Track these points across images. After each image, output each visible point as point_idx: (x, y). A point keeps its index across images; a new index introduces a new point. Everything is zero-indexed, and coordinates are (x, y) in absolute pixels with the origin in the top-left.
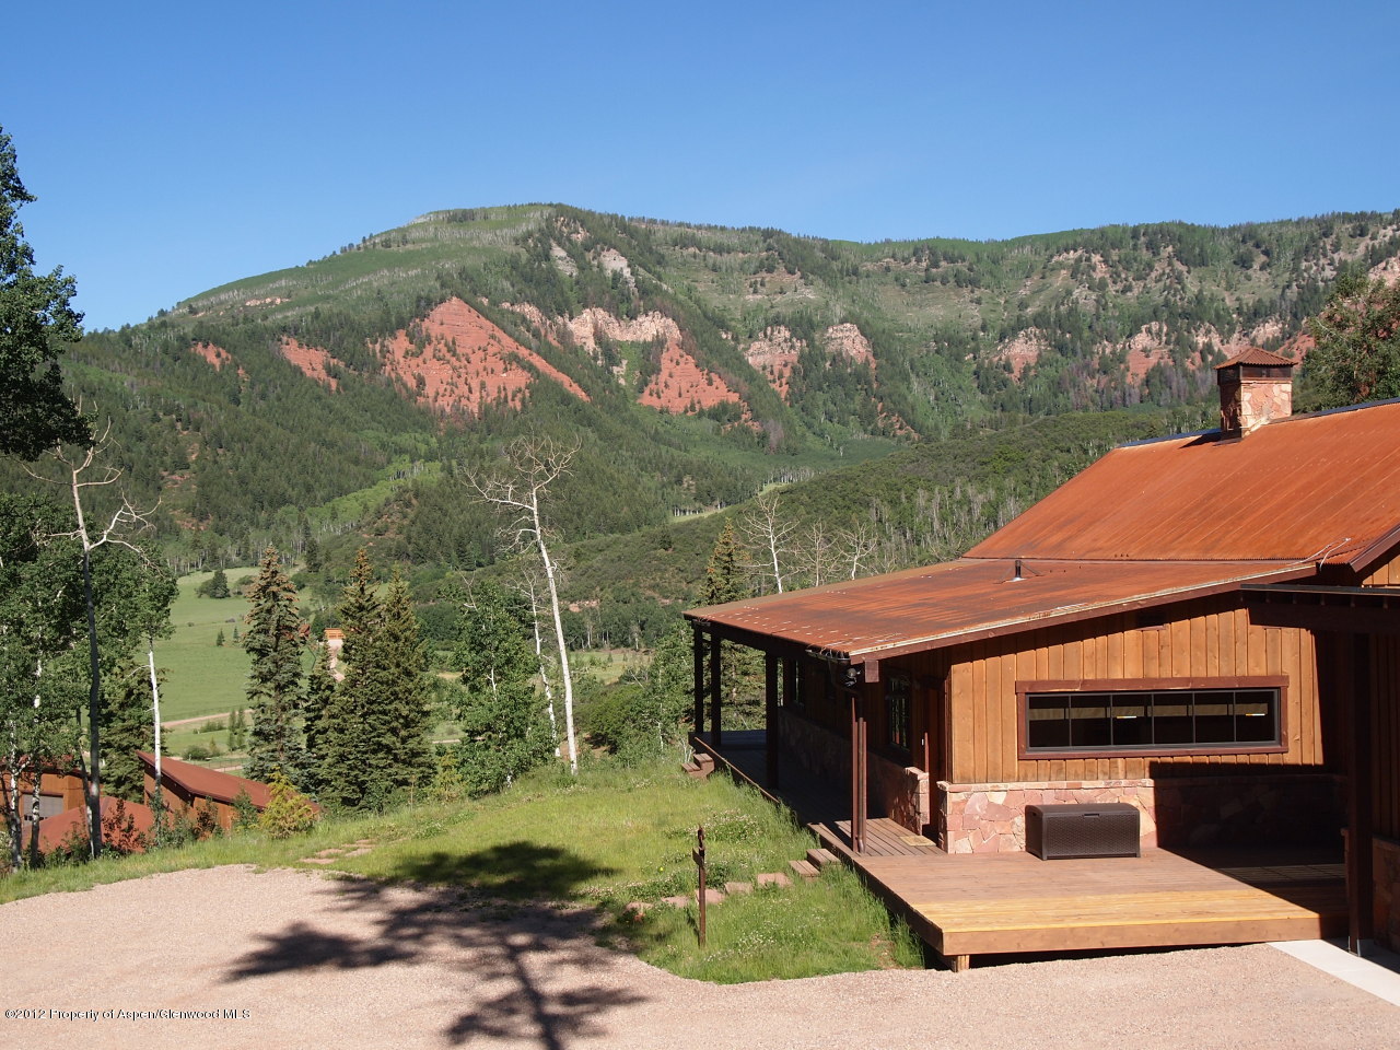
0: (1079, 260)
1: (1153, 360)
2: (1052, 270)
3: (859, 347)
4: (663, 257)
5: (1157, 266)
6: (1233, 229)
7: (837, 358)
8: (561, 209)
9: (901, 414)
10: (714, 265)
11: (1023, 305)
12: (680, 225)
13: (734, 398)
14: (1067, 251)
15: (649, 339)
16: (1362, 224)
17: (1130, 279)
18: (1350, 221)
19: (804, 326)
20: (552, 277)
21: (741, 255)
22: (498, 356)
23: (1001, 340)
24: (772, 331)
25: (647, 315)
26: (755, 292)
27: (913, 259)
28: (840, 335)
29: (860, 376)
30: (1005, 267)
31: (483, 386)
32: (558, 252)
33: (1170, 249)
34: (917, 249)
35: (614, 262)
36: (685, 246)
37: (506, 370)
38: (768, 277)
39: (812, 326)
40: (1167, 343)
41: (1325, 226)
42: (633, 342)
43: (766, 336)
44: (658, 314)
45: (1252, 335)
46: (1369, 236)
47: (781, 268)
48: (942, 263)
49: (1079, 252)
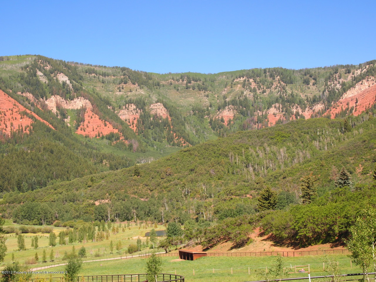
0: (245, 81)
1: (278, 118)
2: (235, 84)
3: (164, 112)
4: (82, 77)
5: (274, 83)
6: (300, 71)
7: (155, 116)
8: (40, 57)
9: (184, 137)
10: (103, 80)
11: (225, 97)
12: (88, 65)
13: (116, 131)
14: (240, 77)
15: (79, 108)
16: (348, 69)
17: (265, 88)
18: (344, 68)
19: (141, 104)
20: (38, 83)
21: (113, 77)
22: (18, 112)
23: (219, 109)
24: (129, 106)
25: (78, 99)
26: (120, 91)
27: (181, 80)
28: (155, 107)
29: (165, 123)
30: (216, 84)
31: (12, 125)
32: (39, 73)
33: (278, 77)
34: (182, 77)
35: (62, 78)
36: (90, 73)
37: (22, 118)
38: (125, 86)
39: (144, 104)
40: (282, 111)
41: (336, 70)
42: (72, 109)
43: (126, 108)
44: (82, 98)
45: (313, 109)
46: (352, 73)
47: (130, 82)
48: (192, 82)
49: (245, 78)
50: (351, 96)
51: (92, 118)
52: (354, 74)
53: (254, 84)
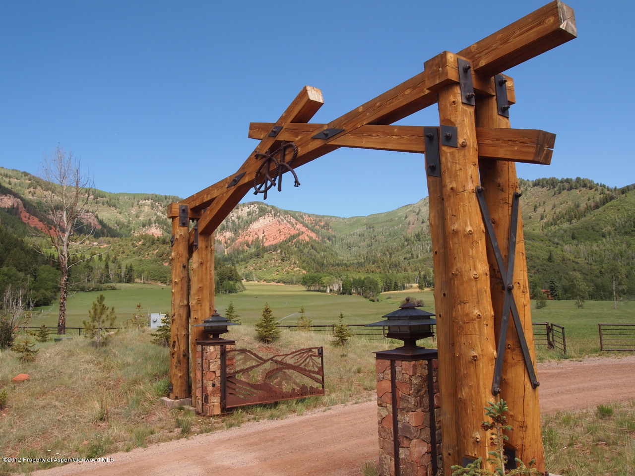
0: (151, 203)
2: (142, 206)
3: (96, 222)
7: (90, 226)
14: (145, 200)
21: (17, 180)
25: (6, 196)
26: (33, 196)
28: (86, 217)
30: (122, 202)
34: (87, 191)
45: (224, 235)
47: (39, 188)
48: (99, 197)
49: (150, 201)
50: (256, 227)
52: (242, 210)
53: (160, 208)
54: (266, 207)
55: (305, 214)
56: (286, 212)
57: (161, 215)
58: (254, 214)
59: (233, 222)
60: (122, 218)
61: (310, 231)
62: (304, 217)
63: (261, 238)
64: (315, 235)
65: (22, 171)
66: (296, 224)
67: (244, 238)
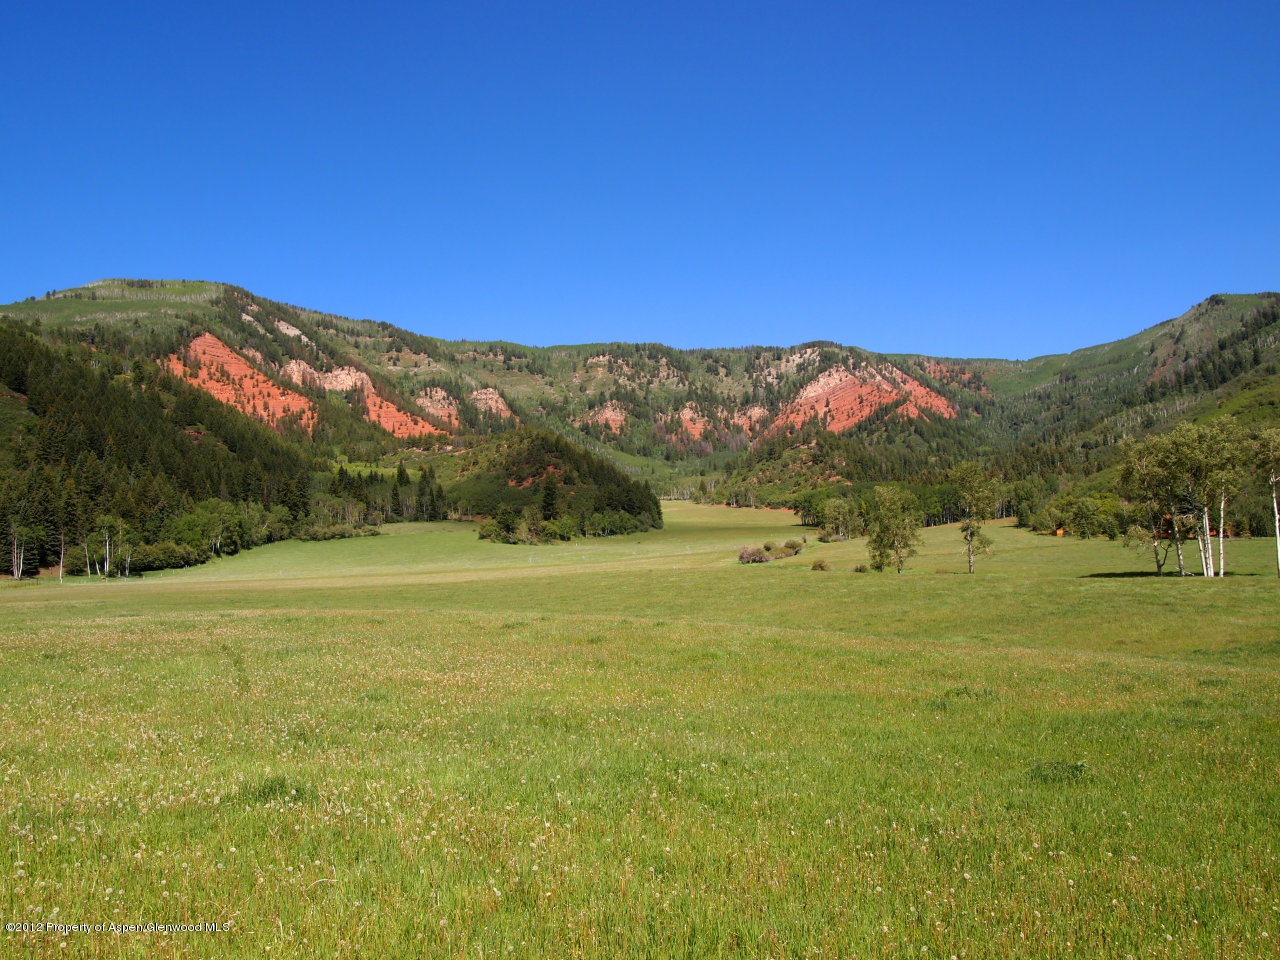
0: (610, 361)
1: (700, 426)
2: (591, 367)
3: (502, 407)
5: (662, 370)
6: (692, 352)
7: (489, 413)
8: (234, 289)
10: (354, 343)
12: (316, 312)
14: (598, 356)
15: (347, 388)
16: (776, 354)
17: (648, 376)
19: (454, 391)
20: (255, 334)
21: (369, 339)
23: (591, 407)
24: (431, 391)
25: (343, 369)
26: (395, 364)
27: (491, 354)
28: (484, 397)
30: (555, 364)
32: (247, 317)
33: (664, 359)
34: (492, 348)
35: (290, 330)
36: (326, 327)
38: (399, 355)
39: (460, 390)
40: (703, 416)
41: (758, 351)
42: (330, 390)
43: (426, 394)
44: (353, 369)
45: (749, 413)
46: (784, 360)
47: (406, 350)
48: (513, 358)
49: (607, 357)
50: (812, 395)
51: (381, 407)
52: (788, 361)
53: (626, 369)
54: (837, 350)
55: (929, 359)
56: (882, 359)
57: (627, 383)
58: (810, 368)
59: (769, 386)
60: (554, 395)
61: (933, 394)
62: (926, 364)
63: (821, 415)
64: (945, 402)
65: (379, 321)
66: (904, 382)
67: (788, 417)
